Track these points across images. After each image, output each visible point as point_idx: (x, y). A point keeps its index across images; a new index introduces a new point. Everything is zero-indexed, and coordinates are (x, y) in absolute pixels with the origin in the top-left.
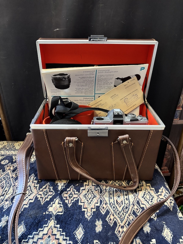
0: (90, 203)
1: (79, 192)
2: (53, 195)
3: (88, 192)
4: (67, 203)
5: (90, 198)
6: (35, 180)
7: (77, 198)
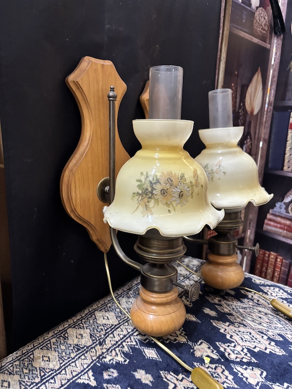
0: (259, 341)
1: (234, 342)
2: (224, 369)
3: (237, 334)
4: (248, 361)
5: (250, 338)
6: (178, 376)
7: (243, 349)
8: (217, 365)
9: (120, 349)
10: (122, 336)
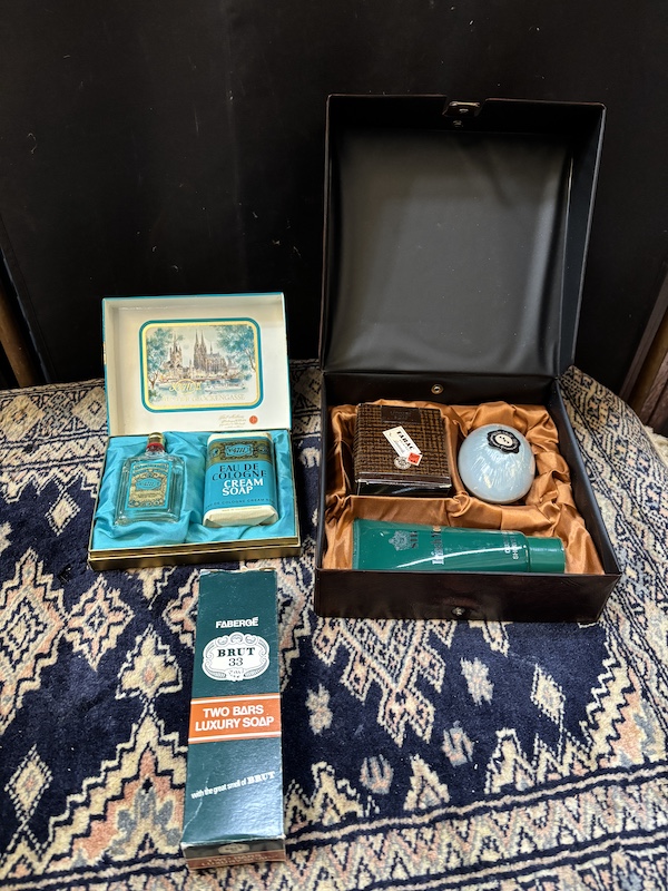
6: (44, 574)
8: (129, 608)
9: (37, 475)
10: (69, 456)
